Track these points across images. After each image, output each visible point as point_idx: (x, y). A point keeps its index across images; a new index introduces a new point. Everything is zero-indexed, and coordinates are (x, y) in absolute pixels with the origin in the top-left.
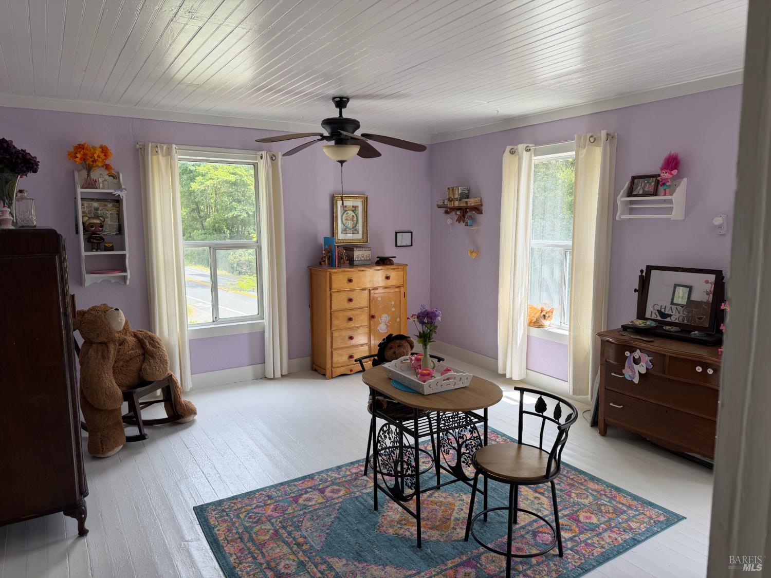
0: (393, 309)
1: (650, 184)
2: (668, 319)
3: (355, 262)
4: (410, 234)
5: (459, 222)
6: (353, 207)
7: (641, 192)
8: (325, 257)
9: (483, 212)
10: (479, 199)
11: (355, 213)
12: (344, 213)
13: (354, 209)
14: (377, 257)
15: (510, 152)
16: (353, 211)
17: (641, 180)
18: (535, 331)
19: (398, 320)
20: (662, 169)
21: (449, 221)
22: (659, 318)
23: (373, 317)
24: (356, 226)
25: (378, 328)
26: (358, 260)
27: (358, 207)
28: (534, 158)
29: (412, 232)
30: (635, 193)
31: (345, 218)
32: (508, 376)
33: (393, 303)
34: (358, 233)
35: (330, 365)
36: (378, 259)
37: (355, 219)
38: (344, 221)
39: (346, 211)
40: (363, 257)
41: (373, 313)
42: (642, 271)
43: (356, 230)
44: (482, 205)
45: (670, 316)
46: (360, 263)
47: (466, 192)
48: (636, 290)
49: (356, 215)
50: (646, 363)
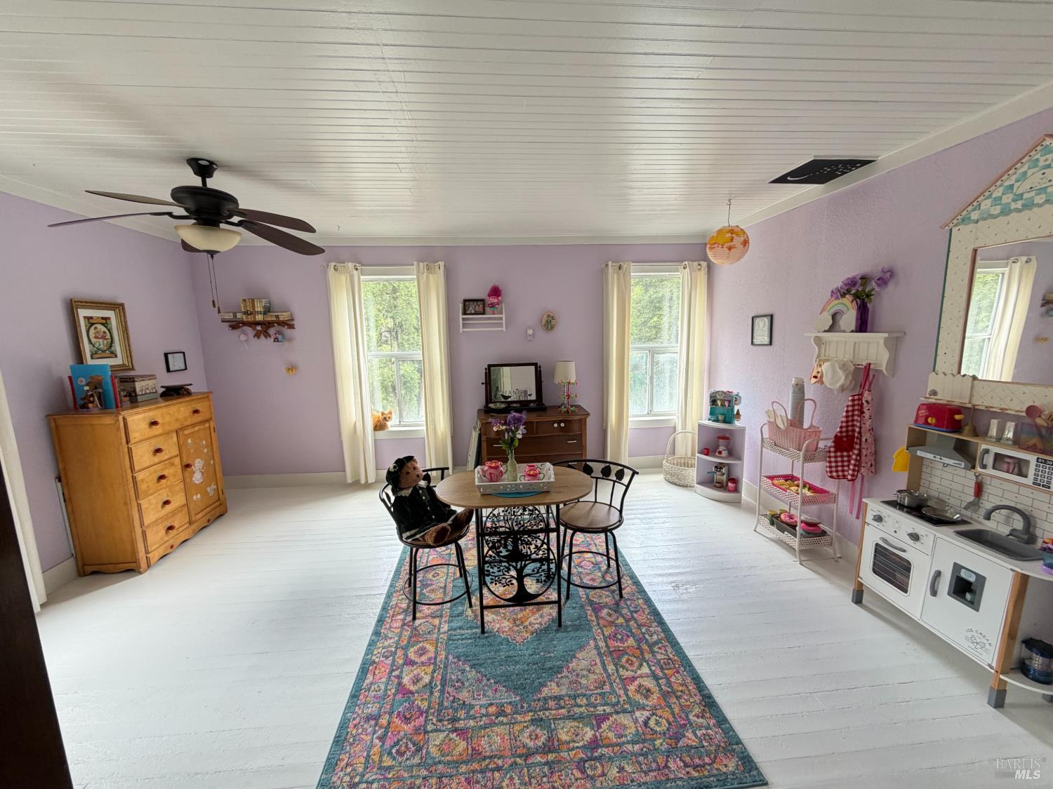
0: (205, 451)
1: (479, 306)
2: (509, 400)
3: (139, 397)
4: (182, 355)
5: (258, 338)
6: (103, 318)
7: (473, 312)
8: (92, 395)
9: (295, 326)
10: (289, 313)
11: (106, 327)
12: (90, 327)
13: (104, 322)
14: (162, 387)
15: (335, 269)
16: (103, 324)
17: (471, 303)
18: (381, 434)
19: (212, 462)
20: (489, 295)
21: (243, 338)
22: (503, 400)
23: (188, 466)
24: (111, 346)
25: (194, 479)
26: (142, 395)
27: (109, 318)
28: (362, 277)
29: (184, 353)
30: (468, 312)
31: (94, 335)
32: (363, 481)
33: (204, 442)
34: (116, 356)
35: (143, 550)
36: (164, 389)
37: (108, 336)
38: (93, 340)
39: (93, 324)
40: (147, 389)
41: (186, 462)
42: (486, 369)
43: (112, 353)
44: (293, 320)
45: (510, 397)
46: (145, 398)
47: (268, 305)
48: (482, 384)
49: (109, 330)
50: (522, 430)
